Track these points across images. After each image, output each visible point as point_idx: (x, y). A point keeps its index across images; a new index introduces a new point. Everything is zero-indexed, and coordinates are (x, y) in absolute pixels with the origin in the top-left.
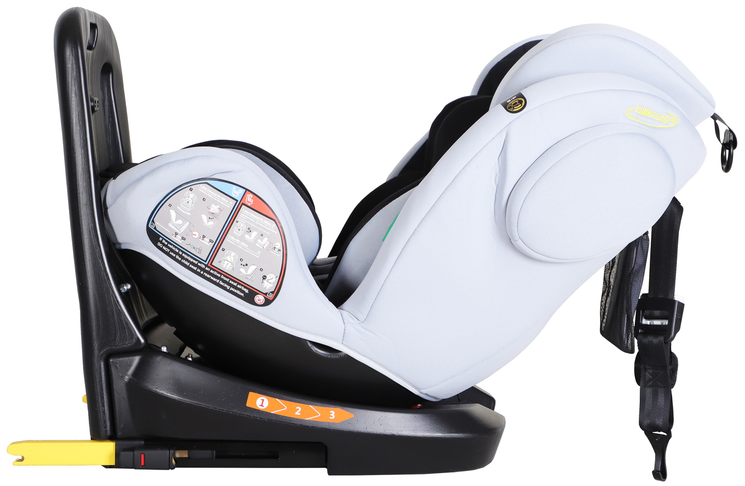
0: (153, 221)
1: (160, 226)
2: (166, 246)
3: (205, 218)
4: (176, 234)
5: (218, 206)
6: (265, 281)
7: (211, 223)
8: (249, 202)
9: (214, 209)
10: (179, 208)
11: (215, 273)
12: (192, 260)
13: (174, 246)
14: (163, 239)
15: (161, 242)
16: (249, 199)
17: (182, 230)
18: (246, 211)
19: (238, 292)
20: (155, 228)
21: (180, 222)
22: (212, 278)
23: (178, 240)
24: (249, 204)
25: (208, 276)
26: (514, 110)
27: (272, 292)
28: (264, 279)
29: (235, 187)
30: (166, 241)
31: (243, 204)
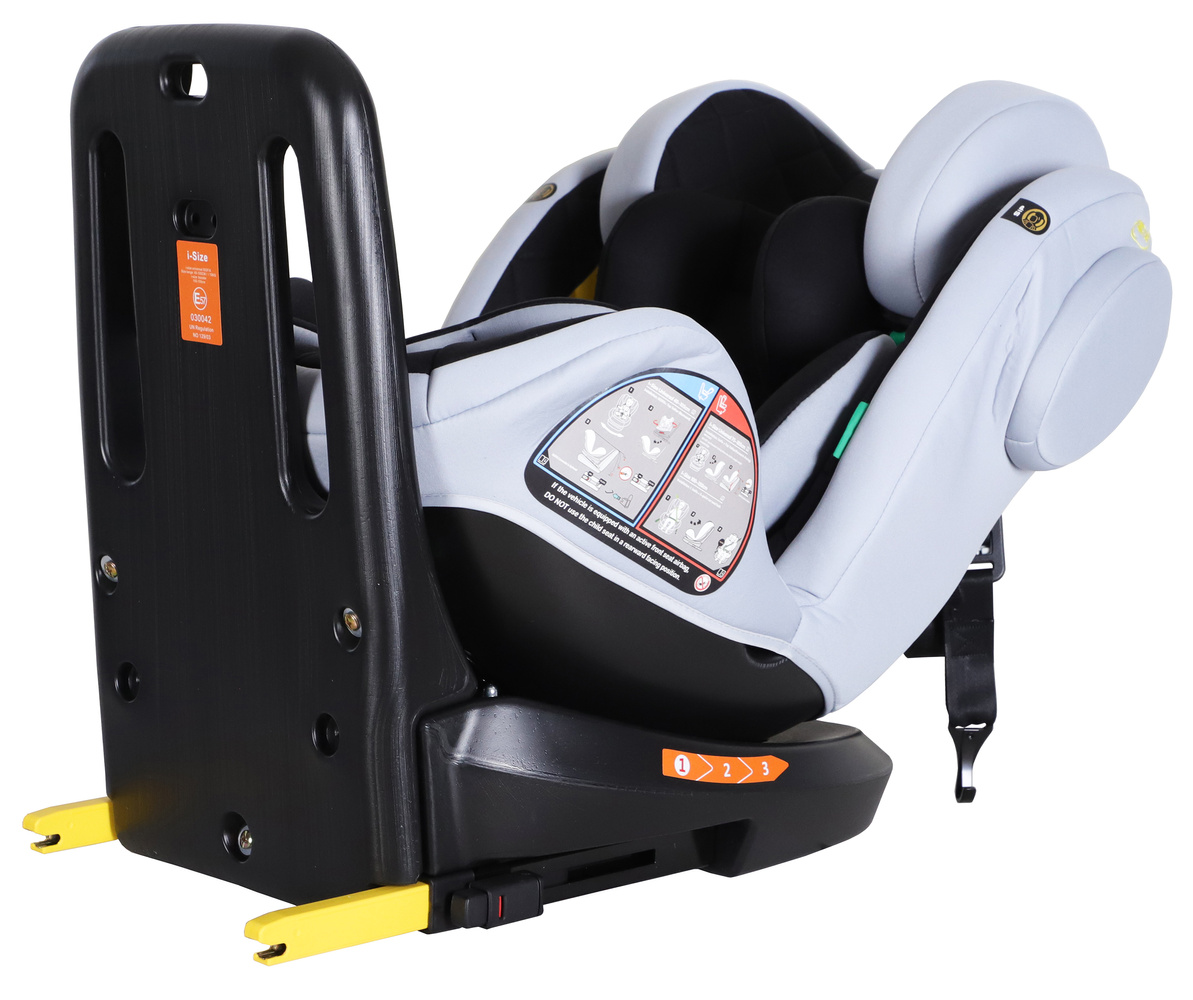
0: (546, 453)
1: (560, 460)
2: (564, 498)
3: (646, 441)
4: (590, 474)
5: (672, 420)
6: (721, 549)
7: (657, 450)
8: (720, 409)
9: (666, 424)
10: (604, 425)
11: (645, 542)
12: (608, 521)
13: (580, 496)
14: (561, 484)
15: (554, 492)
16: (722, 403)
17: (603, 465)
18: (714, 427)
19: (672, 573)
20: (547, 466)
21: (601, 451)
22: (636, 551)
23: (591, 485)
24: (720, 413)
25: (631, 548)
26: (1038, 229)
27: (726, 568)
28: (720, 545)
29: (704, 383)
30: (566, 488)
31: (712, 413)
